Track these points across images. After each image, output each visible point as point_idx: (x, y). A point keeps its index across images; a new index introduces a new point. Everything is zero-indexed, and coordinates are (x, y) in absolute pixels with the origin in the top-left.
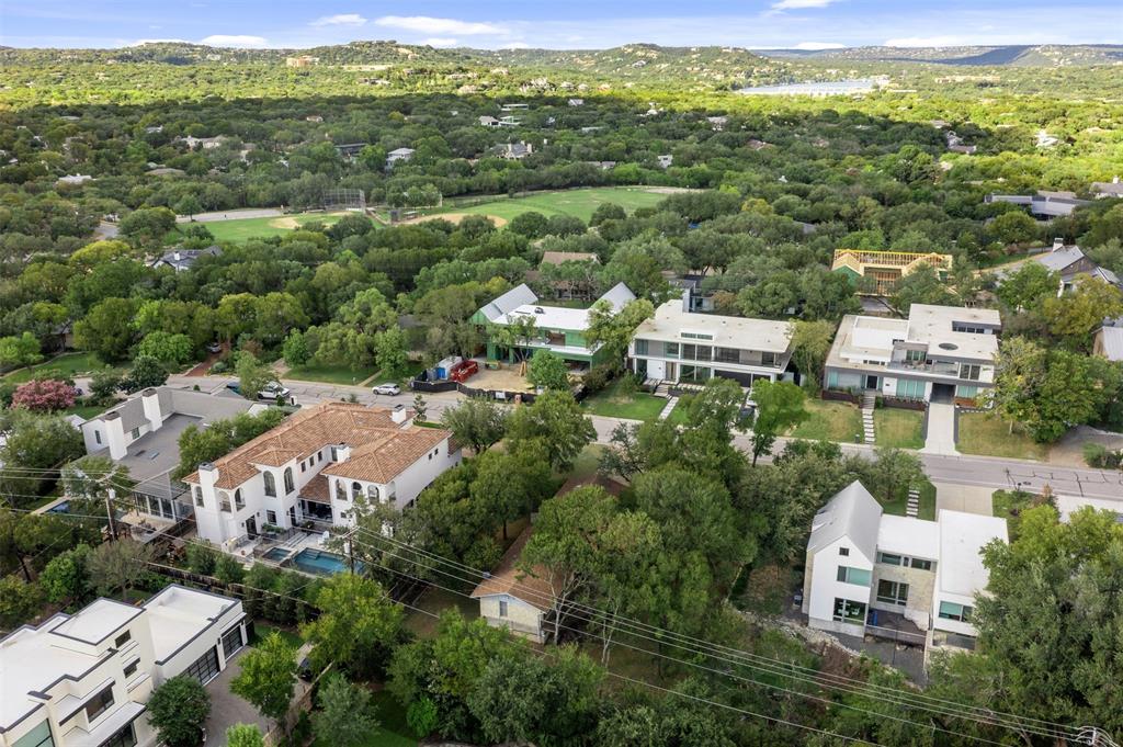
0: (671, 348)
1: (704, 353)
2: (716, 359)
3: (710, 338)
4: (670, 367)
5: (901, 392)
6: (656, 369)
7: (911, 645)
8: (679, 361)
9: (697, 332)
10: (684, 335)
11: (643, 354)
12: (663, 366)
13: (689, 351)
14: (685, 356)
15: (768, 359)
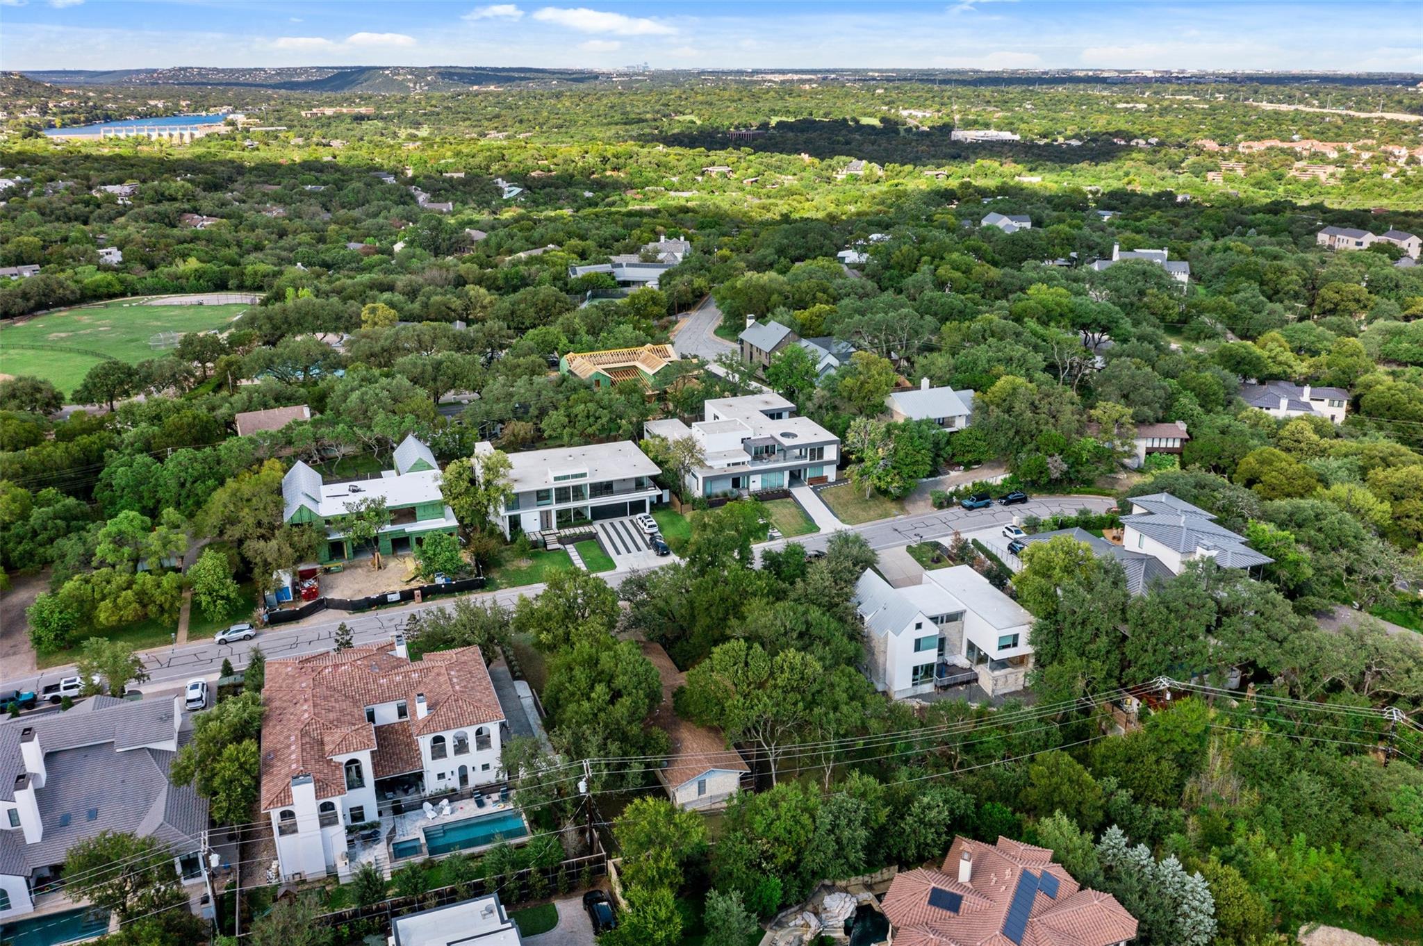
0: (542, 496)
1: (578, 492)
2: (592, 496)
3: (584, 475)
4: (545, 516)
5: (766, 485)
6: (531, 521)
7: (968, 682)
8: (554, 507)
9: (570, 473)
10: (556, 479)
11: (513, 509)
12: (537, 516)
13: (563, 495)
14: (559, 500)
15: (639, 484)
